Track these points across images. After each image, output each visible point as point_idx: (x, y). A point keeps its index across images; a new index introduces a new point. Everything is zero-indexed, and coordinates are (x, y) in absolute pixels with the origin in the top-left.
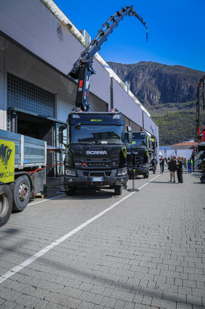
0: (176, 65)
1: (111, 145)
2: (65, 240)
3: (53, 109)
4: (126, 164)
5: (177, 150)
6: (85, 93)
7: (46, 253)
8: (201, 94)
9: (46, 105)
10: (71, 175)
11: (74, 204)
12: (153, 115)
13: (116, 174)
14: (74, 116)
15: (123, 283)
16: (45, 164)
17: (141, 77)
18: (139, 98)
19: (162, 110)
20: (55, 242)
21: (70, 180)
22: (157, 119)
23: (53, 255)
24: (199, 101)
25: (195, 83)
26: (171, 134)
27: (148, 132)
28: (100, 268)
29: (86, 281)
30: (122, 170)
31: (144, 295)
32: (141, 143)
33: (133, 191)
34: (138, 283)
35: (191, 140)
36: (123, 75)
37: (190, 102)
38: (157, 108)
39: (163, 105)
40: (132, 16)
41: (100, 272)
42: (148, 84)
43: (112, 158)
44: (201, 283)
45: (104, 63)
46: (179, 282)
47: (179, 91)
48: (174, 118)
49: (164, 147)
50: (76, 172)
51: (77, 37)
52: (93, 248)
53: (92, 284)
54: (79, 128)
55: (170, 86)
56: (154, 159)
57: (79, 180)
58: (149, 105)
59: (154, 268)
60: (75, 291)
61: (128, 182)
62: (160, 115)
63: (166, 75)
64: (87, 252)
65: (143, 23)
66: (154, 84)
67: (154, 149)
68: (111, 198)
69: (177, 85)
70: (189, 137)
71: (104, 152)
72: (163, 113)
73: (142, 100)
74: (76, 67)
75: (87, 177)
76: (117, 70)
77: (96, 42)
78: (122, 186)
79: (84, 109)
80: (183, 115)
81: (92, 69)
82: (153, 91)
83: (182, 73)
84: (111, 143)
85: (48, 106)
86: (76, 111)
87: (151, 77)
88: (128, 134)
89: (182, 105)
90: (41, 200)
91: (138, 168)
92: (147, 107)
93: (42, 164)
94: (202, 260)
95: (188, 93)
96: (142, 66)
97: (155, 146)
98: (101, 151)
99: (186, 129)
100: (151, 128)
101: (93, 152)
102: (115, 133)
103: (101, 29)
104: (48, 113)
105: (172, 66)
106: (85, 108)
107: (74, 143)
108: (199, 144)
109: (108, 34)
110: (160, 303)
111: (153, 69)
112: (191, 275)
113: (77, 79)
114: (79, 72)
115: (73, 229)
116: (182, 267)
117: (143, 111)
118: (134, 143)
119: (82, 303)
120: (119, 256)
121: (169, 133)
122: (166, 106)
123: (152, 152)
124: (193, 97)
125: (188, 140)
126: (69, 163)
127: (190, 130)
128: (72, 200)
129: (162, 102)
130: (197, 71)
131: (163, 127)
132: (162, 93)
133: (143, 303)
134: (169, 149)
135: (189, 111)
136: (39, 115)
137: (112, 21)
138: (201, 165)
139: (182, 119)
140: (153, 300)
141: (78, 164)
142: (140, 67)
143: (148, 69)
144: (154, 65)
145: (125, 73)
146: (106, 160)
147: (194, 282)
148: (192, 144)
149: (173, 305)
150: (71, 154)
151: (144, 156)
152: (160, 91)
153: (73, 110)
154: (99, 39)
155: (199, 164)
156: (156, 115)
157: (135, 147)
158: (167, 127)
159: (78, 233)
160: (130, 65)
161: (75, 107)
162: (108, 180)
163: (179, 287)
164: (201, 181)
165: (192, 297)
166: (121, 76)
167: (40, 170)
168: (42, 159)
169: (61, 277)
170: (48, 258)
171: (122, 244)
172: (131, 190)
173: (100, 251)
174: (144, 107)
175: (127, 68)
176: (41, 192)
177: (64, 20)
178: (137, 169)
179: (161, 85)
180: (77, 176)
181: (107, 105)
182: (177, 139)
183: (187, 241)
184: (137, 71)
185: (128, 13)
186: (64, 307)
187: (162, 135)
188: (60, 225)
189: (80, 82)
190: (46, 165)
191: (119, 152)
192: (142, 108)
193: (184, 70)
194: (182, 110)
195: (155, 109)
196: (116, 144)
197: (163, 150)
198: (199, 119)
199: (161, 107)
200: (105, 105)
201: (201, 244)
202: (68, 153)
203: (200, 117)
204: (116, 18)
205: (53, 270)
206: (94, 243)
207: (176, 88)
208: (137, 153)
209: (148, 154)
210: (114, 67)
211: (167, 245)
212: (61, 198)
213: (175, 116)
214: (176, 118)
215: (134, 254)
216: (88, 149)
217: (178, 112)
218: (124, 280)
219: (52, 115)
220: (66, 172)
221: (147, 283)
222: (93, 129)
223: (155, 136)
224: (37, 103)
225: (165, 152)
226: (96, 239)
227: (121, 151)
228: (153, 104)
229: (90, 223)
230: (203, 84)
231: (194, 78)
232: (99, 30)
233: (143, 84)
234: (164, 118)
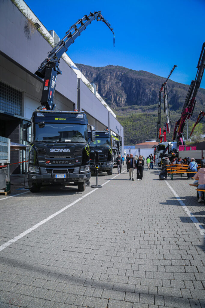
0: (141, 70)
1: (74, 144)
2: (24, 236)
3: (20, 107)
4: (89, 162)
5: (140, 149)
6: (51, 92)
7: (3, 250)
8: (162, 98)
9: (13, 103)
10: (34, 172)
11: (37, 200)
12: (118, 116)
13: (79, 171)
14: (38, 115)
15: (76, 277)
16: (8, 161)
17: (108, 80)
18: (106, 99)
19: (127, 112)
20: (13, 239)
21: (34, 177)
22: (123, 120)
23: (9, 252)
24: (160, 104)
25: (158, 88)
26: (135, 134)
27: (113, 132)
28: (56, 263)
29: (40, 277)
30: (85, 168)
31: (95, 288)
32: (105, 142)
33: (96, 187)
34: (92, 277)
35: (153, 140)
36: (92, 77)
37: (153, 105)
38: (123, 110)
39: (129, 107)
40: (100, 21)
41: (55, 268)
42: (115, 87)
43: (75, 156)
44: (150, 272)
45: (72, 64)
46: (130, 273)
47: (143, 94)
48: (139, 120)
49: (128, 146)
50: (40, 169)
51: (45, 37)
52: (51, 244)
53: (46, 280)
54: (44, 126)
55: (136, 89)
56: (118, 158)
57: (42, 177)
58: (116, 106)
59: (108, 260)
60: (27, 288)
61: (90, 179)
62: (126, 116)
63: (132, 79)
64: (44, 248)
65: (111, 29)
66: (120, 87)
67: (118, 147)
68: (75, 194)
69: (142, 89)
70: (151, 137)
71: (68, 150)
72: (128, 114)
73: (109, 101)
74: (42, 67)
75: (50, 174)
76: (86, 72)
77: (63, 43)
78: (85, 182)
79: (49, 107)
80: (146, 117)
81: (58, 69)
82: (119, 93)
83: (147, 78)
84: (75, 141)
85: (15, 103)
86: (41, 110)
87: (118, 80)
88: (91, 133)
89: (146, 107)
90: (4, 197)
91: (102, 165)
92: (113, 108)
93: (5, 161)
94: (153, 251)
95: (152, 97)
96: (109, 69)
97: (120, 145)
98: (64, 149)
99: (149, 130)
100: (116, 127)
101: (57, 149)
102: (79, 132)
103: (68, 31)
104: (14, 111)
105: (137, 71)
106: (51, 107)
107: (38, 140)
108: (160, 144)
109: (76, 36)
110: (110, 295)
111: (120, 73)
112: (142, 266)
113: (43, 78)
114: (45, 71)
115: (33, 225)
116: (134, 259)
117: (109, 112)
118: (99, 141)
119: (33, 300)
120: (76, 251)
121: (133, 133)
122: (131, 108)
123: (116, 150)
124: (156, 101)
125: (151, 140)
126: (33, 160)
127: (153, 131)
128: (35, 197)
129: (128, 104)
130: (160, 77)
131: (128, 128)
132: (128, 96)
133: (94, 295)
134: (133, 148)
135: (151, 113)
136: (5, 112)
137: (80, 24)
138: (160, 163)
139: (146, 121)
140: (104, 292)
141: (41, 161)
142: (108, 70)
143: (115, 73)
144: (121, 69)
145: (94, 75)
146: (69, 157)
147: (143, 272)
148: (154, 144)
149: (122, 296)
150: (35, 151)
151: (108, 154)
152: (126, 94)
153: (38, 108)
154: (67, 40)
155: (159, 162)
156: (122, 116)
157: (100, 145)
158: (132, 127)
159: (38, 229)
160: (99, 68)
161: (41, 105)
162: (71, 177)
163: (130, 278)
164: (160, 177)
165: (140, 286)
166: (90, 78)
167: (3, 167)
168: (6, 156)
169: (15, 275)
170: (4, 256)
171: (80, 239)
172: (94, 186)
173: (58, 246)
174: (111, 109)
175: (95, 70)
176: (4, 189)
177: (32, 19)
178: (101, 167)
179: (127, 88)
180: (40, 173)
181: (74, 104)
182: (141, 139)
183: (141, 234)
184: (105, 74)
185: (96, 18)
186: (14, 306)
187: (127, 135)
188: (20, 222)
189: (46, 81)
190: (9, 163)
191: (82, 150)
192: (109, 108)
193: (149, 75)
194: (146, 113)
195: (121, 110)
196: (79, 143)
197: (127, 148)
198: (160, 121)
199: (127, 109)
200: (73, 105)
201: (153, 236)
202: (32, 151)
203: (161, 119)
204: (84, 22)
205: (7, 268)
206: (53, 239)
207: (141, 91)
208: (101, 151)
209: (112, 152)
210: (84, 69)
211: (122, 238)
212: (25, 195)
213: (139, 117)
214: (140, 119)
215: (90, 248)
216: (52, 147)
217: (142, 114)
218: (78, 274)
219: (19, 113)
220: (30, 169)
221: (100, 276)
222: (58, 128)
223: (120, 135)
224: (3, 100)
225: (130, 151)
226: (55, 235)
227: (84, 149)
228: (120, 105)
229: (51, 219)
230: (164, 89)
231: (157, 83)
232: (67, 31)
233: (111, 86)
234: (129, 119)
